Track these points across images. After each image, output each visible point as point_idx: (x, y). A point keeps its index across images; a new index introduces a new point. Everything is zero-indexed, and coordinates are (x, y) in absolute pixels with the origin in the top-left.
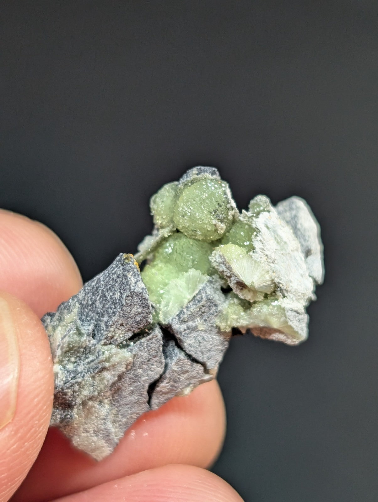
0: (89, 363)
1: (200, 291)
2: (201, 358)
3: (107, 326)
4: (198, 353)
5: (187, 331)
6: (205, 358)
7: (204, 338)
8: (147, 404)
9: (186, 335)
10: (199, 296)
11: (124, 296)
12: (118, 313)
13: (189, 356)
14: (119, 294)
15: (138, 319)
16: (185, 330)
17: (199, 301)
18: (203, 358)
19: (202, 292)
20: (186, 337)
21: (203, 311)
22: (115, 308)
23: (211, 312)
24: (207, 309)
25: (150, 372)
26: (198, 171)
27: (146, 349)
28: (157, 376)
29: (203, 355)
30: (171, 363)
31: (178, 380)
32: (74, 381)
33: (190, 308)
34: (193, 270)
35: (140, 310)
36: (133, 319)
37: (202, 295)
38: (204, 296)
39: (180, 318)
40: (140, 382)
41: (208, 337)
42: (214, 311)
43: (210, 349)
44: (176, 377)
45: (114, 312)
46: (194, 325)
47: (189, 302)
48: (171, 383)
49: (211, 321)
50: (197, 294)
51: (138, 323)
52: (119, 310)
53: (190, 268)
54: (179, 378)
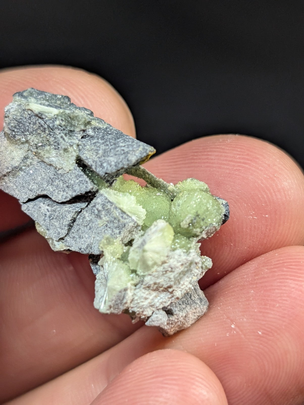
0: (62, 137)
1: (130, 217)
2: (73, 231)
3: (95, 143)
4: (78, 227)
5: (96, 212)
6: (73, 234)
7: (91, 229)
8: (27, 199)
9: (93, 211)
10: (126, 217)
11: (123, 148)
12: (107, 147)
13: (74, 220)
14: (124, 145)
15: (105, 165)
16: (97, 209)
17: (122, 217)
18: (73, 233)
19: (130, 219)
20: (92, 211)
21: (115, 221)
22: (111, 145)
23: (114, 230)
24: (116, 225)
25: (57, 191)
26: (225, 204)
27: (77, 181)
28: (53, 199)
29: (76, 232)
30: (66, 207)
31: (52, 217)
32: (46, 126)
33: (116, 210)
34: (146, 213)
35: (113, 163)
36: (104, 161)
37: (128, 219)
38: (127, 220)
39: (107, 203)
40: (47, 186)
41: (92, 232)
42: (115, 232)
43: (82, 236)
44: (54, 215)
45: (107, 145)
46: (102, 216)
47: (120, 209)
48: (48, 214)
49: (106, 231)
50: (128, 215)
51: (101, 165)
52: (110, 148)
53: (146, 211)
54: (53, 218)
